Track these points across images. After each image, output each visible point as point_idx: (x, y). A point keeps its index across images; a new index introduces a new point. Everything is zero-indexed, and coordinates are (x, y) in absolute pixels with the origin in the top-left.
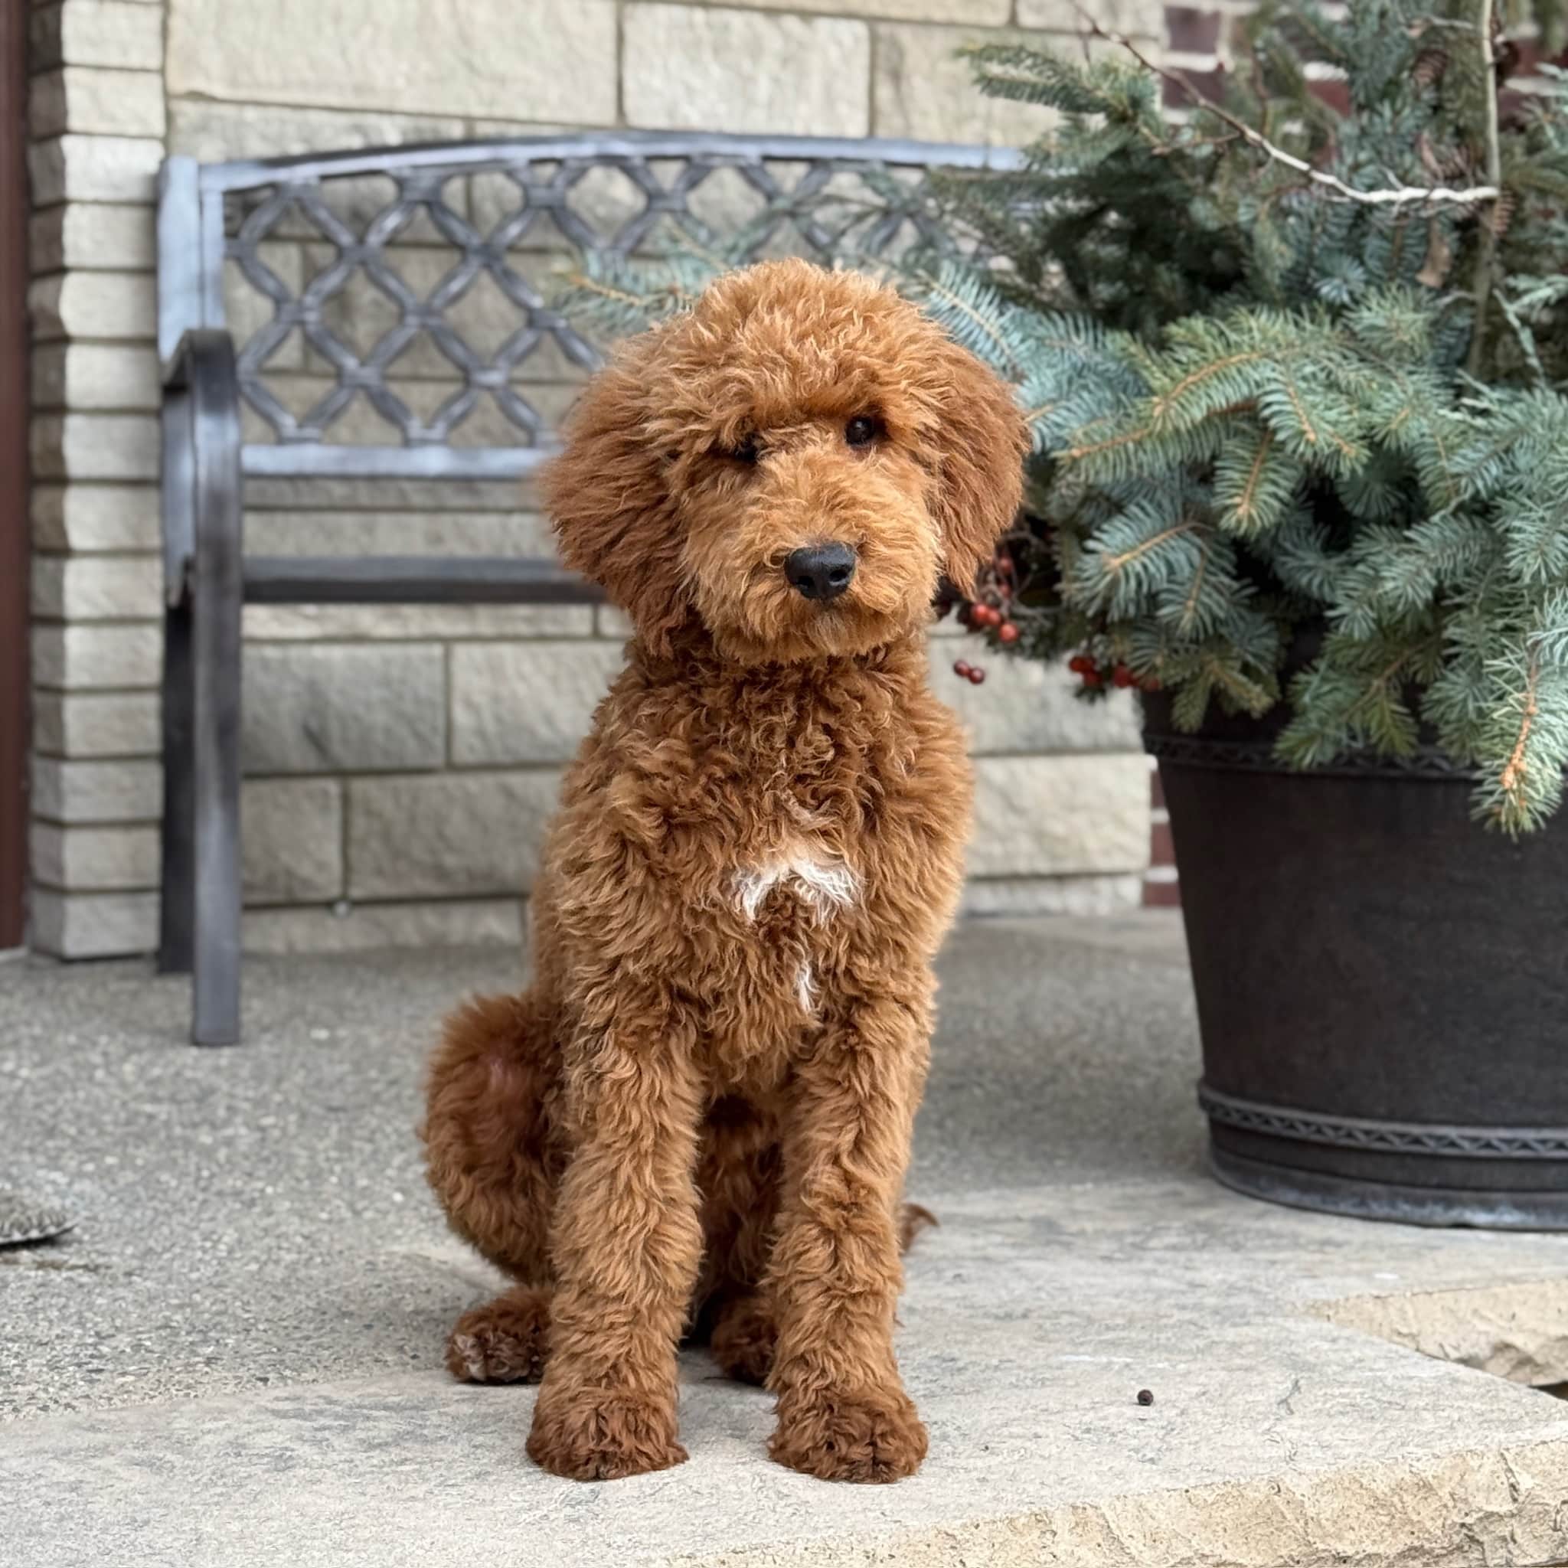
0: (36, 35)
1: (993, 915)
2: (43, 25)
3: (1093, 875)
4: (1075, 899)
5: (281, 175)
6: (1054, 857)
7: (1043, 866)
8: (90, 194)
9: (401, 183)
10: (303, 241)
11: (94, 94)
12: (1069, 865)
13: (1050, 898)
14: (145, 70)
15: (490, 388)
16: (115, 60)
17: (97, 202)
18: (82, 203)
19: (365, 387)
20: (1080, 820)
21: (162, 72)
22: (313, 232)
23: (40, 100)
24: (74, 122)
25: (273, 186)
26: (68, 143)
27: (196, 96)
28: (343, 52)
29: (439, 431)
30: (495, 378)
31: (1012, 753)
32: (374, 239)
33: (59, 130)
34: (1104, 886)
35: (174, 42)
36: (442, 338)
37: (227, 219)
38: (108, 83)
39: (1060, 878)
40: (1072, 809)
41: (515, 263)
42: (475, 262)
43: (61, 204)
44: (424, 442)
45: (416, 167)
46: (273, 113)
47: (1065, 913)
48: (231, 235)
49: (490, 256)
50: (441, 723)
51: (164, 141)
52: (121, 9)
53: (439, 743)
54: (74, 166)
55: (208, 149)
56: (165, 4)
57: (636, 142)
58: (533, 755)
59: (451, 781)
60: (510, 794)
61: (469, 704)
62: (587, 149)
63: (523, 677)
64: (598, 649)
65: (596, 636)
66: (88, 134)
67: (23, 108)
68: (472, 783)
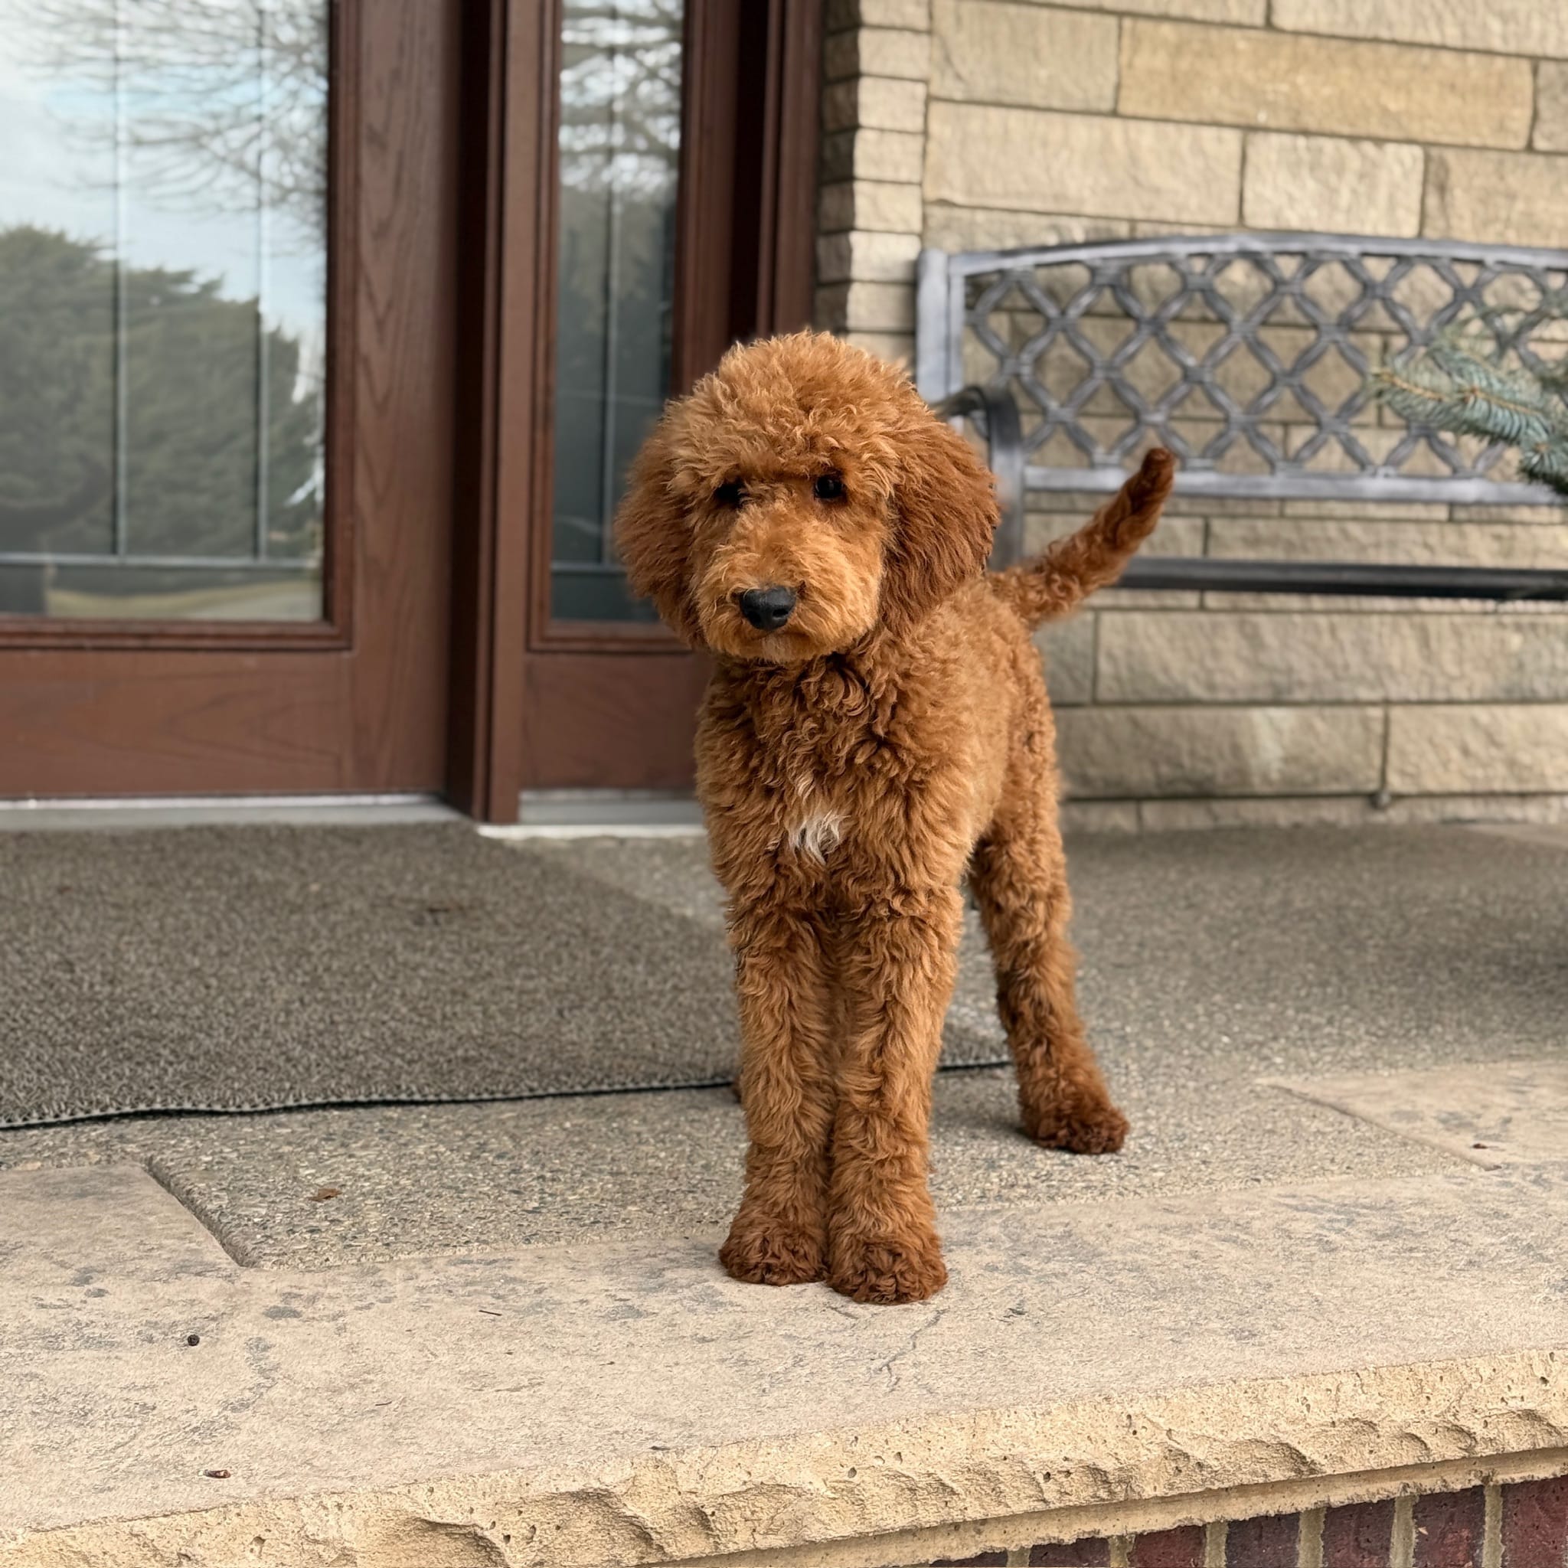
0: (828, 153)
1: (1472, 821)
2: (835, 148)
3: (1548, 794)
4: (1532, 812)
5: (1008, 263)
6: (1520, 780)
7: (1513, 787)
8: (868, 276)
9: (1093, 271)
10: (1012, 311)
11: (874, 201)
12: (1532, 787)
13: (1514, 810)
14: (909, 183)
15: (1155, 426)
16: (889, 174)
17: (872, 282)
18: (862, 282)
19: (1063, 423)
20: (1542, 754)
21: (920, 184)
22: (1022, 303)
23: (830, 201)
24: (860, 221)
25: (1002, 273)
26: (855, 238)
27: (944, 203)
28: (1048, 169)
29: (1115, 458)
30: (1158, 418)
31: (1495, 701)
32: (1073, 313)
33: (846, 227)
34: (1555, 802)
35: (932, 159)
36: (1117, 389)
37: (967, 296)
38: (885, 193)
39: (1523, 796)
40: (1537, 744)
41: (1174, 330)
42: (1146, 330)
43: (846, 282)
44: (1105, 466)
45: (1105, 259)
46: (996, 215)
47: (1525, 821)
48: (969, 307)
49: (1157, 326)
50: (1090, 671)
51: (921, 236)
52: (896, 137)
53: (1087, 684)
54: (858, 254)
55: (952, 242)
56: (925, 133)
57: (1266, 241)
58: (1153, 695)
59: (1095, 713)
60: (1135, 723)
61: (1111, 656)
62: (1231, 247)
63: (1149, 638)
64: (1203, 618)
65: (1202, 608)
66: (868, 231)
67: (815, 209)
68: (1109, 715)
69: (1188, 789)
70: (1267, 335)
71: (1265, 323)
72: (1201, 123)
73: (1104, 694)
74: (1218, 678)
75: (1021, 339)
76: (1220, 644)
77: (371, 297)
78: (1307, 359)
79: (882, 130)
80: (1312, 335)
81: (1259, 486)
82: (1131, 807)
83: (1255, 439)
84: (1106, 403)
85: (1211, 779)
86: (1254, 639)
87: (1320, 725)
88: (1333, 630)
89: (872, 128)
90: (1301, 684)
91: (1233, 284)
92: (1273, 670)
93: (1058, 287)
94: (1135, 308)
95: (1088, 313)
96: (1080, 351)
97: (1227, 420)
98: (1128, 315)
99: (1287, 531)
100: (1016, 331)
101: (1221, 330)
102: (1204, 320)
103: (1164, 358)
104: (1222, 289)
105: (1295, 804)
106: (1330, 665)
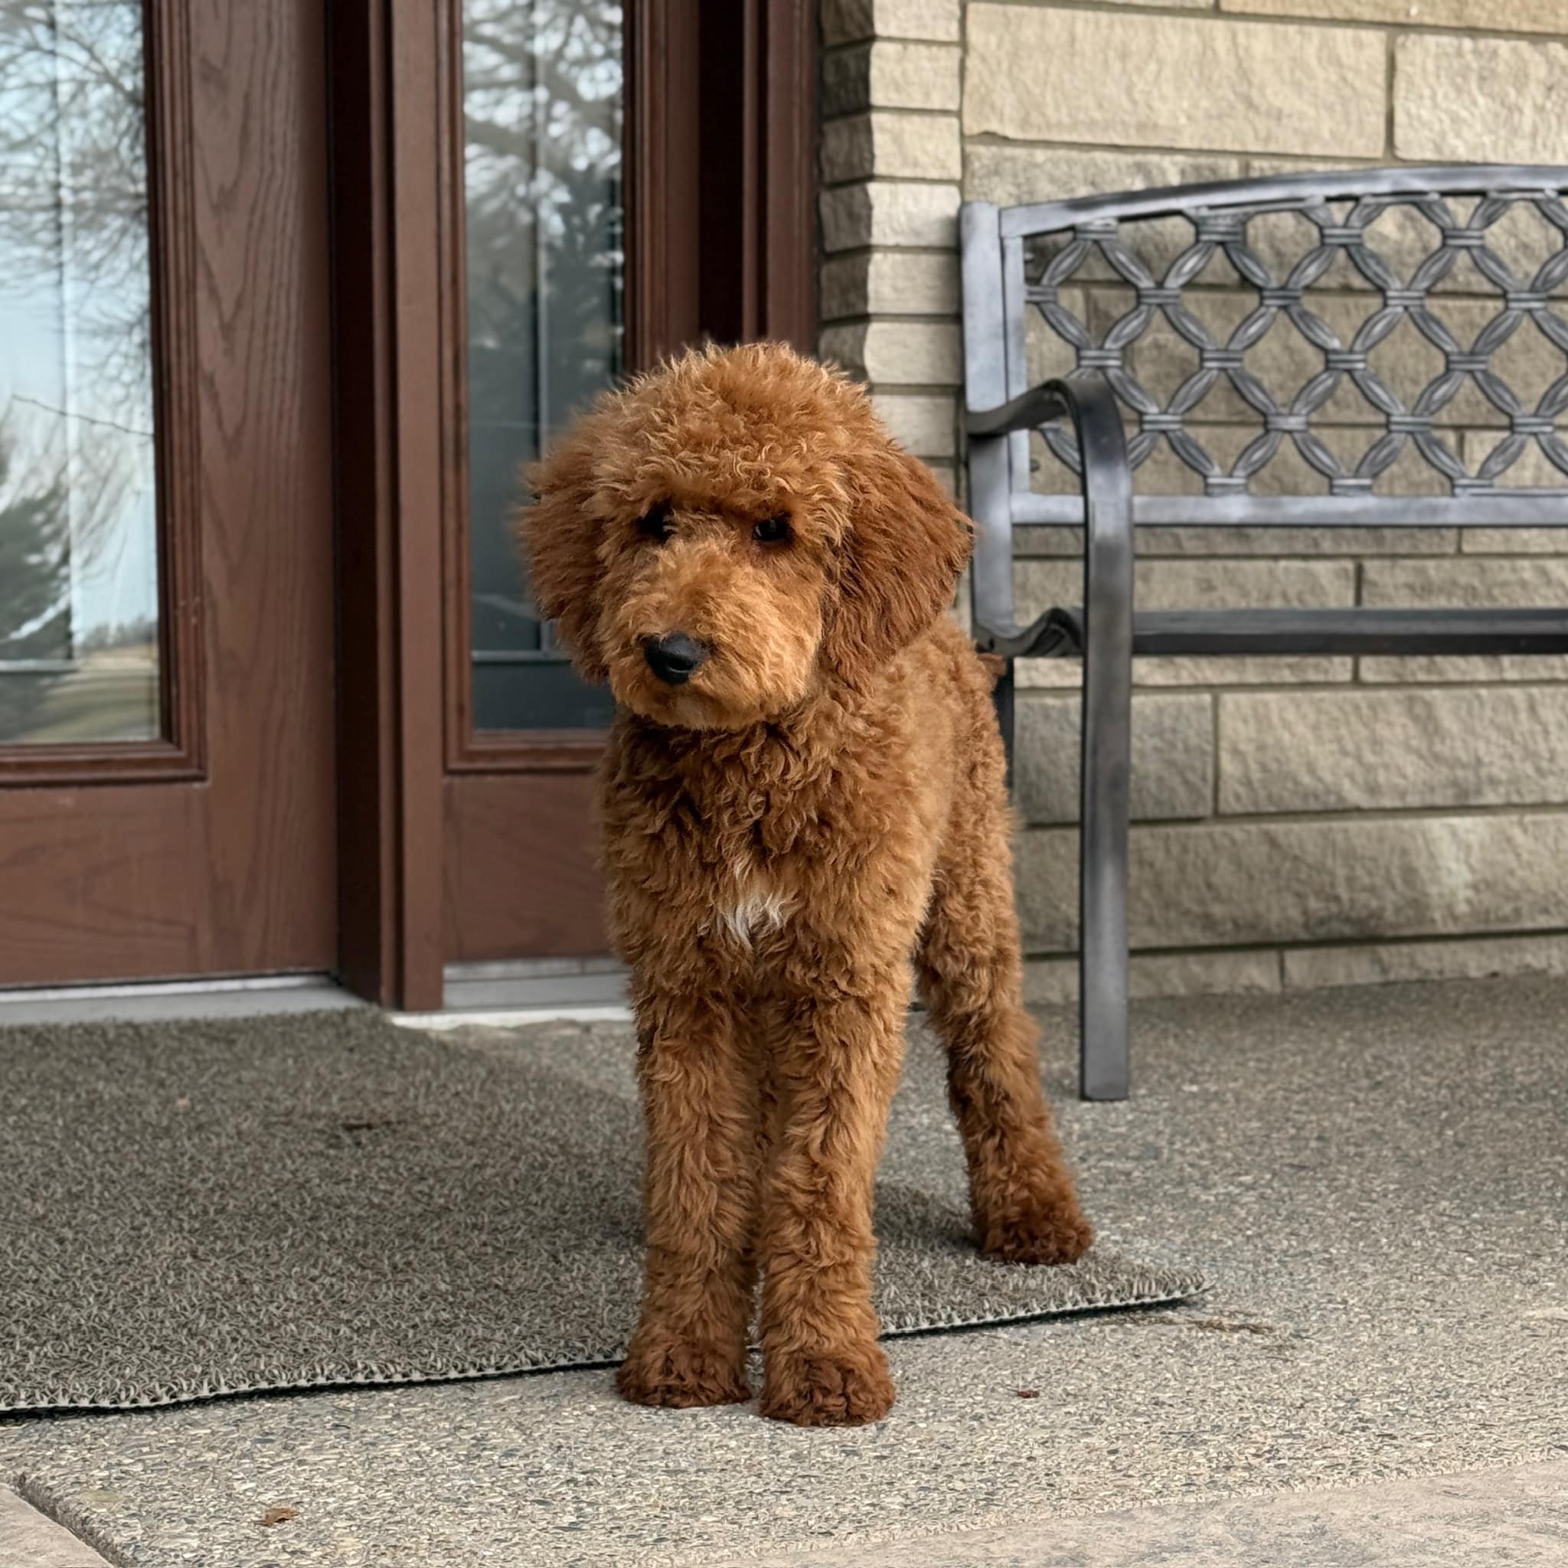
0: (830, 77)
2: (840, 66)
5: (1080, 218)
8: (891, 241)
9: (1197, 223)
10: (1087, 284)
11: (897, 139)
14: (945, 112)
15: (1289, 433)
16: (916, 102)
17: (898, 249)
18: (886, 249)
19: (1165, 433)
21: (959, 114)
22: (1101, 273)
23: (836, 142)
24: (880, 168)
25: (1072, 228)
26: (873, 188)
27: (991, 137)
28: (1129, 91)
29: (1238, 478)
30: (1294, 422)
32: (1173, 283)
33: (862, 175)
35: (972, 80)
36: (1236, 387)
37: (1028, 264)
38: (911, 125)
41: (1309, 303)
42: (1273, 305)
43: (867, 249)
45: (1210, 207)
46: (1062, 153)
48: (1031, 280)
49: (1288, 298)
50: (1210, 771)
51: (961, 185)
52: (923, 50)
53: (1208, 792)
54: (878, 214)
55: (1003, 192)
56: (963, 44)
57: (1432, 177)
58: (1297, 804)
59: (1218, 829)
60: (1272, 841)
61: (1236, 752)
62: (1384, 187)
63: (1286, 725)
64: (1358, 695)
65: (1357, 682)
66: (891, 179)
67: (815, 153)
68: (1237, 831)
69: (1347, 930)
70: (1434, 306)
71: (1429, 293)
72: (1334, 22)
73: (1229, 803)
74: (1382, 777)
75: (1102, 324)
76: (1382, 731)
77: (213, 291)
78: (1492, 337)
79: (904, 41)
80: (1493, 306)
81: (1434, 510)
82: (1272, 956)
83: (1426, 447)
84: (1218, 407)
85: (1377, 915)
86: (1429, 724)
87: (1520, 837)
88: (1532, 709)
89: (890, 39)
90: (1493, 782)
91: (1384, 238)
92: (1454, 763)
93: (1149, 249)
94: (1258, 276)
95: (1190, 285)
96: (1185, 336)
97: (1387, 426)
98: (1246, 283)
99: (1465, 573)
100: (1094, 310)
101: (1375, 302)
102: (1347, 290)
103: (1297, 339)
104: (1370, 245)
105: (1488, 945)
106: (1531, 755)
